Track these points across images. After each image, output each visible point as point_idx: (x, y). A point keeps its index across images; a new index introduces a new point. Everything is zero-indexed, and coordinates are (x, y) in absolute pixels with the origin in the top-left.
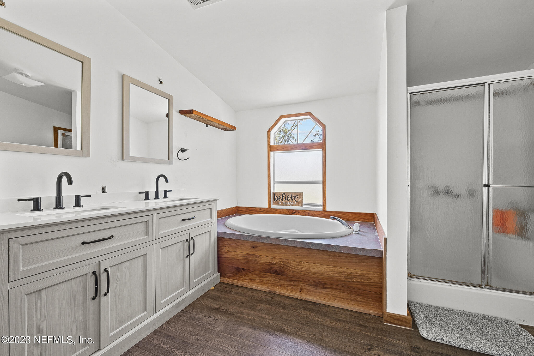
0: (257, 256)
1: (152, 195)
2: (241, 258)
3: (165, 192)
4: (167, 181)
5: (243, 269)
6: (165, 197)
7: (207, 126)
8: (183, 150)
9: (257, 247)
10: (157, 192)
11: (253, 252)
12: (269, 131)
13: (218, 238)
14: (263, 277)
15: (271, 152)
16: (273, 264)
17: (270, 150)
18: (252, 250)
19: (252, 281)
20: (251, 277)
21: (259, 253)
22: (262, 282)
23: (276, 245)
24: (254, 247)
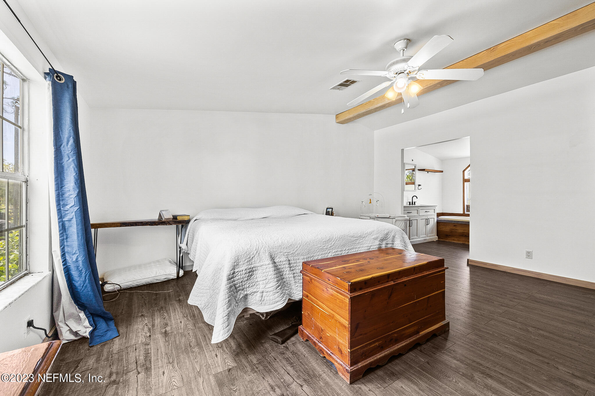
0: (456, 230)
1: (411, 203)
2: (448, 230)
3: (415, 202)
4: (417, 198)
5: (450, 235)
6: (415, 204)
7: (428, 173)
8: (419, 185)
9: (456, 226)
10: (412, 202)
11: (454, 228)
12: (464, 171)
13: (437, 222)
14: (459, 238)
15: (465, 183)
16: (464, 233)
17: (464, 181)
18: (454, 227)
19: (454, 240)
20: (453, 238)
21: (457, 228)
22: (458, 240)
23: (466, 224)
24: (455, 226)
